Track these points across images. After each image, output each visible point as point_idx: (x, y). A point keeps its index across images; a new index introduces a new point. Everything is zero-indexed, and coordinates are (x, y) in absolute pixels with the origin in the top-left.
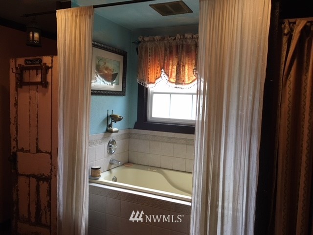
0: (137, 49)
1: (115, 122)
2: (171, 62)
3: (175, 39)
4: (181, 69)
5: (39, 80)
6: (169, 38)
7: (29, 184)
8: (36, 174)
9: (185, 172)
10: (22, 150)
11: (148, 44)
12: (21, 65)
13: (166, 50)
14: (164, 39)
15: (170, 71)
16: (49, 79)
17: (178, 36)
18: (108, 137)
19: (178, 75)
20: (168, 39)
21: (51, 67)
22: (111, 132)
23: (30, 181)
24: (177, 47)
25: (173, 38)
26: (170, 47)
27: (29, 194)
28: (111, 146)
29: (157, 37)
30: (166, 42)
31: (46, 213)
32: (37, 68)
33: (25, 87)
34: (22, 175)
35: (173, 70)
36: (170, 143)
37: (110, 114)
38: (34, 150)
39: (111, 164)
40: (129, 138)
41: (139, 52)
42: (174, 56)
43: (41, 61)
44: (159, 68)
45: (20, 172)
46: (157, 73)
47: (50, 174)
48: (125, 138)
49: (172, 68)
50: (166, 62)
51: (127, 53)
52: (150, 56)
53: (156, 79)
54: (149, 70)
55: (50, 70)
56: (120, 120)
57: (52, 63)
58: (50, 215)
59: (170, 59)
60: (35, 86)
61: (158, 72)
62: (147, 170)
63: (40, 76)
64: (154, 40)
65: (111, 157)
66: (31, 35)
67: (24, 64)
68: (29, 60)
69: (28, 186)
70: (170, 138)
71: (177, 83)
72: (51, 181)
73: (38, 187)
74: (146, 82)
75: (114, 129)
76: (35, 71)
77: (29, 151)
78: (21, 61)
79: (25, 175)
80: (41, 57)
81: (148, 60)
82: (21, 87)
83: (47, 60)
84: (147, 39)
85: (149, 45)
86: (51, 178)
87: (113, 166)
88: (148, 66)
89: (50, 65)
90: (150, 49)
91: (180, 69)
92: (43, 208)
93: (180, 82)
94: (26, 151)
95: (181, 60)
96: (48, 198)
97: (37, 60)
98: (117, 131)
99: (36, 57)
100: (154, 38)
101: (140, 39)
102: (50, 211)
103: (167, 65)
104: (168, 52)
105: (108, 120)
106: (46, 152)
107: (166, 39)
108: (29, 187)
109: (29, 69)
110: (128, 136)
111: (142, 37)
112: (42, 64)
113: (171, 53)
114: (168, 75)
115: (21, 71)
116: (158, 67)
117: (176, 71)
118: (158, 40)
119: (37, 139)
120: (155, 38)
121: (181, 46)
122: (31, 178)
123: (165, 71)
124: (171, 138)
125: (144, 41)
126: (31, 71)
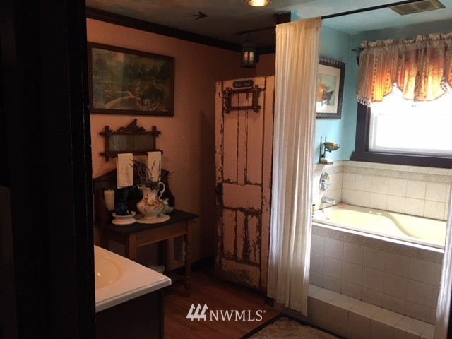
0: (358, 58)
1: (330, 151)
2: (407, 73)
3: (415, 41)
4: (423, 82)
5: (250, 104)
6: (406, 41)
7: (236, 218)
8: (244, 207)
9: (423, 217)
10: (228, 181)
11: (375, 50)
12: (229, 88)
13: (400, 57)
14: (397, 42)
15: (405, 84)
16: (261, 103)
17: (419, 37)
18: (321, 169)
19: (417, 90)
20: (403, 43)
21: (265, 89)
22: (326, 163)
23: (236, 215)
24: (417, 52)
25: (412, 41)
26: (407, 53)
27: (236, 229)
28: (323, 181)
29: (388, 41)
30: (400, 46)
31: (255, 250)
32: (247, 91)
33: (232, 113)
34: (228, 208)
35: (410, 82)
36: (402, 179)
37: (323, 141)
38: (242, 181)
39: (323, 202)
40: (343, 172)
41: (361, 63)
42: (413, 64)
43: (252, 82)
44: (390, 81)
45: (226, 204)
46: (386, 88)
47: (260, 208)
48: (338, 172)
49: (408, 80)
50: (399, 72)
51: (345, 64)
52: (376, 66)
53: (384, 96)
54: (374, 85)
55: (263, 92)
56: (336, 148)
57: (265, 85)
58: (260, 252)
59: (405, 69)
60: (244, 111)
61: (388, 86)
62: (368, 212)
63: (250, 99)
64: (383, 45)
65: (323, 194)
66: (246, 55)
67: (232, 87)
68: (238, 83)
69: (234, 220)
70: (401, 173)
71: (415, 100)
72: (261, 215)
73: (246, 222)
74: (370, 101)
75: (329, 161)
76: (245, 94)
77: (236, 182)
78: (229, 84)
79: (231, 208)
80: (252, 79)
81: (374, 72)
82: (228, 112)
83: (259, 81)
84: (372, 44)
85: (375, 52)
86: (262, 213)
87: (325, 205)
88: (373, 80)
89: (263, 87)
90: (376, 57)
91: (421, 82)
92: (251, 244)
93: (420, 98)
94: (233, 182)
95: (422, 69)
96: (258, 234)
97: (247, 82)
98: (332, 163)
99: (246, 78)
100: (382, 42)
101: (363, 45)
102: (260, 248)
103: (401, 78)
104: (403, 60)
105: (321, 149)
106: (256, 184)
107: (401, 42)
108: (236, 221)
109: (238, 92)
110: (342, 170)
111: (366, 42)
112: (254, 86)
113: (407, 60)
114: (402, 90)
115: (228, 95)
116: (388, 80)
117: (416, 84)
118: (388, 45)
119: (246, 170)
120: (385, 42)
121: (423, 50)
122: (239, 212)
123: (398, 85)
124: (405, 172)
125: (369, 47)
126: (240, 94)
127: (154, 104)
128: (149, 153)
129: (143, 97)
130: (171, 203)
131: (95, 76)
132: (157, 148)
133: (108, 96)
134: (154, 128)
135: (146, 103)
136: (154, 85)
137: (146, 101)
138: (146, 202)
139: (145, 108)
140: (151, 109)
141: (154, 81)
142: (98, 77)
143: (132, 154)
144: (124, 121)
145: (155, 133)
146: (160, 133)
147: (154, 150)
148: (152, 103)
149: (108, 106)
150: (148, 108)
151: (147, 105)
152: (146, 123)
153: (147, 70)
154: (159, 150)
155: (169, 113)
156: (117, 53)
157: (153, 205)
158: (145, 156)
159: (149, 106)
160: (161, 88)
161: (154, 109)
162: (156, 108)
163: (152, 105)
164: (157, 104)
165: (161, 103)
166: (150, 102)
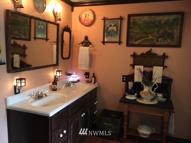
127: (166, 40)
128: (154, 67)
129: (158, 37)
131: (131, 29)
133: (137, 38)
134: (164, 54)
136: (167, 30)
137: (160, 39)
139: (159, 43)
140: (163, 44)
141: (167, 28)
142: (132, 30)
143: (143, 66)
144: (145, 50)
145: (164, 57)
146: (167, 57)
148: (164, 40)
149: (136, 43)
151: (160, 41)
152: (159, 51)
153: (162, 22)
156: (144, 17)
159: (162, 42)
160: (172, 31)
161: (165, 43)
162: (167, 43)
163: (164, 41)
164: (168, 40)
165: (171, 40)
166: (163, 40)
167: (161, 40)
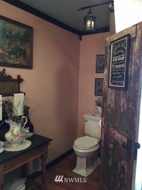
127: (19, 59)
128: (14, 94)
129: (10, 53)
130: (31, 130)
132: (21, 91)
134: (19, 76)
135: (12, 58)
136: (19, 45)
137: (12, 56)
138: (13, 133)
139: (11, 62)
140: (16, 63)
141: (19, 42)
145: (19, 80)
146: (23, 80)
147: (19, 92)
150: (14, 62)
152: (12, 72)
153: (14, 34)
154: (22, 92)
155: (29, 66)
157: (18, 135)
158: (12, 97)
159: (15, 60)
160: (24, 48)
161: (18, 62)
162: (20, 62)
163: (17, 60)
164: (21, 59)
165: (24, 59)
166: (16, 57)
167: (14, 58)
